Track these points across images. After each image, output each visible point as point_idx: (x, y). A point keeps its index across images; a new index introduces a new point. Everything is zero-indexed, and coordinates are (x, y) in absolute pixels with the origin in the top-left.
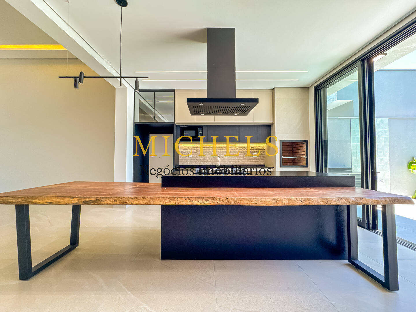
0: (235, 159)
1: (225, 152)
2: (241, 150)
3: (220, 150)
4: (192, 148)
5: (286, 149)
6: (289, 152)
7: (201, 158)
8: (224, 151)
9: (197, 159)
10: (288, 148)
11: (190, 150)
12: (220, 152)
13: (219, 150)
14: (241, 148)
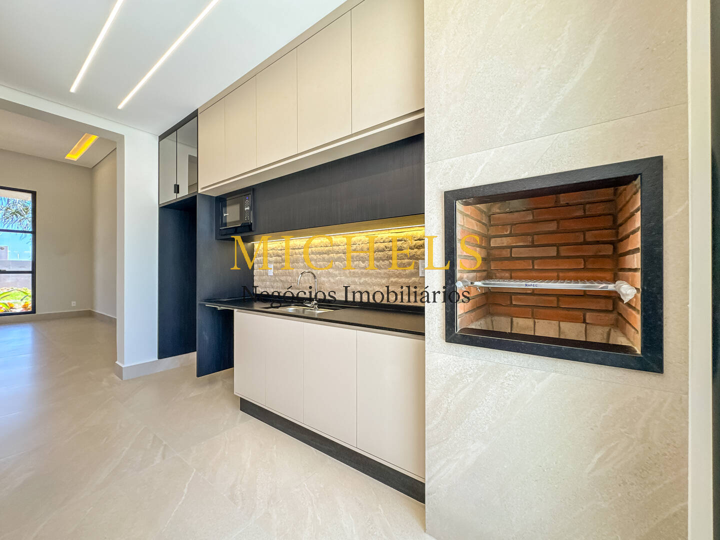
0: (366, 282)
1: (339, 259)
2: (383, 250)
3: (328, 253)
4: (274, 251)
5: (571, 238)
6: (590, 250)
7: (289, 278)
8: (335, 256)
9: (281, 281)
10: (584, 232)
11: (271, 257)
12: (329, 261)
13: (324, 255)
14: (382, 246)
